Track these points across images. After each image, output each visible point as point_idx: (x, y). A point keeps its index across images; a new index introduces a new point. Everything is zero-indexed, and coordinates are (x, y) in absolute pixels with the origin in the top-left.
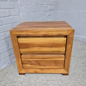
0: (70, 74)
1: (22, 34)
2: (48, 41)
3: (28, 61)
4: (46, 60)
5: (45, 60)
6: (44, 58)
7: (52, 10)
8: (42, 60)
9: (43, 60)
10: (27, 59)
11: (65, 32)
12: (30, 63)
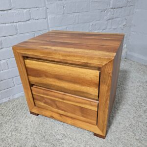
0: (108, 138)
1: (29, 53)
2: (69, 72)
3: (40, 96)
4: (67, 103)
5: (64, 101)
6: (63, 99)
7: (120, 8)
8: (61, 100)
9: (62, 102)
10: (39, 93)
11: (96, 61)
12: (44, 101)
